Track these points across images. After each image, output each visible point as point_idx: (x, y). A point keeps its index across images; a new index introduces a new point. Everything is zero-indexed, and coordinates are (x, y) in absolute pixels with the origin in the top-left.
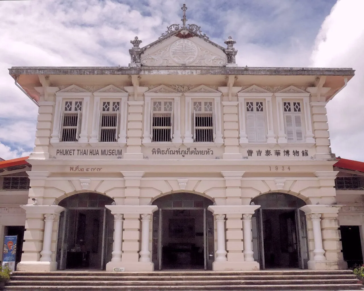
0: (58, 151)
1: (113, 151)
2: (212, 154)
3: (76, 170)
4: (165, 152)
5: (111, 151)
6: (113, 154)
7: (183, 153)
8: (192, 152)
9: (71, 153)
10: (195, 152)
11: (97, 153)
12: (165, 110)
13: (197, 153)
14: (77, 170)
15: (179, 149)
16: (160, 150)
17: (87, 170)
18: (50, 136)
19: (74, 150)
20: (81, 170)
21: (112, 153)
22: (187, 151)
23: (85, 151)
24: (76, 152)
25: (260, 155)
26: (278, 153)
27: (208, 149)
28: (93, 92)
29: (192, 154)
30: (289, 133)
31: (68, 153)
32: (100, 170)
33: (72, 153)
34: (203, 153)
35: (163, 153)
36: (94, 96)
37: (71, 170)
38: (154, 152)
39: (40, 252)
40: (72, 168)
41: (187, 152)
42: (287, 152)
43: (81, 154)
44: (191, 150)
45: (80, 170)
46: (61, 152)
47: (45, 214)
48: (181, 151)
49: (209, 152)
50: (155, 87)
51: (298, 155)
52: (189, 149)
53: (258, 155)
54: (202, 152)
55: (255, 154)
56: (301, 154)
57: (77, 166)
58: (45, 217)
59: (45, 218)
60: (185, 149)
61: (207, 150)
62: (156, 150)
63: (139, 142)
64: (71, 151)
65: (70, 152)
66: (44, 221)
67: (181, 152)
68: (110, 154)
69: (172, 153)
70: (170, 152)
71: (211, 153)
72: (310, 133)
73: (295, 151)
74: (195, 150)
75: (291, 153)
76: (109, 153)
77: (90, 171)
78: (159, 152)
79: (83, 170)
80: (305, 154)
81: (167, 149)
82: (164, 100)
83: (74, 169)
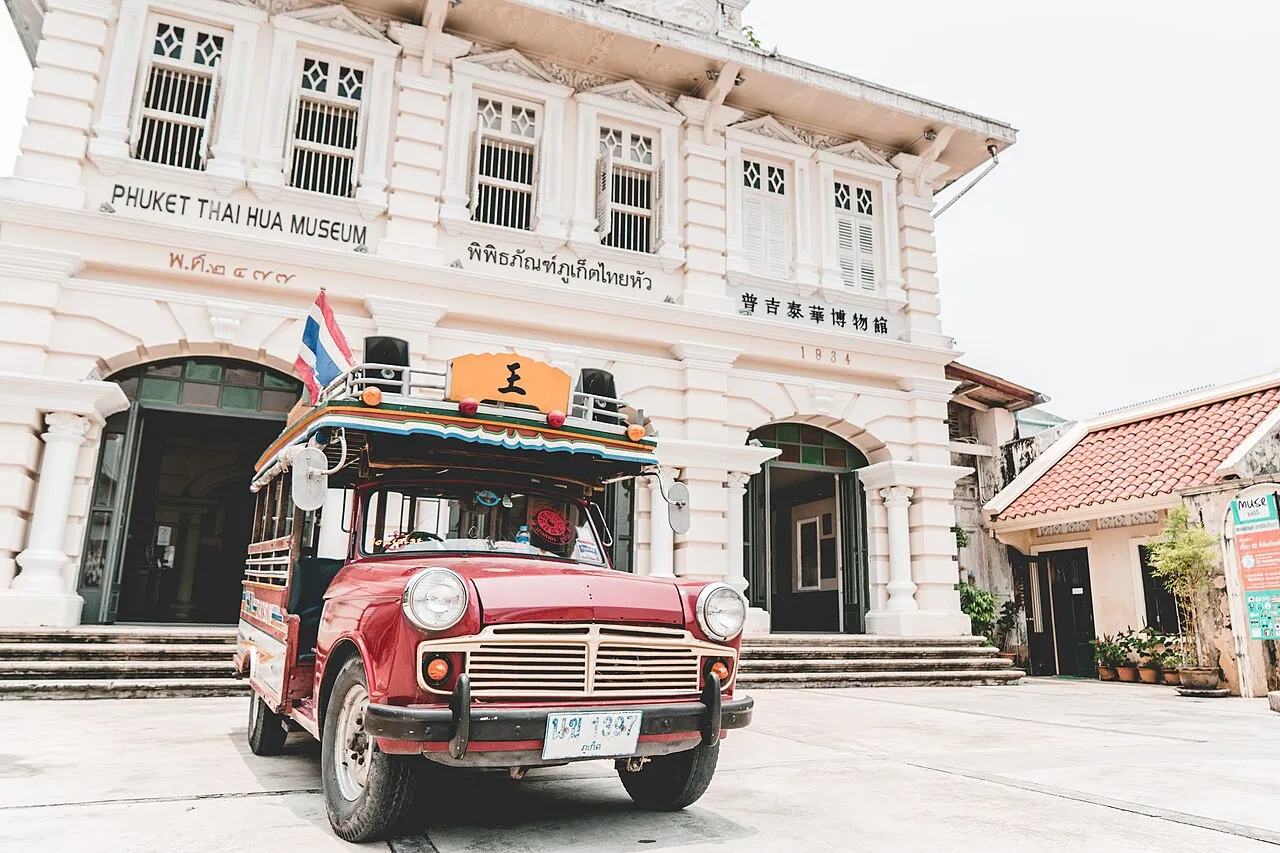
0: (119, 191)
1: (336, 228)
2: (649, 288)
3: (193, 267)
4: (511, 260)
5: (328, 227)
6: (334, 234)
7: (565, 269)
8: (593, 273)
9: (170, 207)
10: (599, 274)
11: (275, 224)
12: (513, 132)
13: (606, 277)
14: (199, 266)
15: (554, 258)
16: (493, 251)
17: (239, 273)
18: (91, 129)
19: (185, 198)
20: (215, 271)
21: (330, 231)
22: (576, 266)
23: (229, 206)
24: (193, 206)
25: (775, 313)
26: (818, 316)
27: (639, 273)
28: (272, 14)
29: (590, 278)
30: (847, 267)
31: (163, 202)
32: (265, 277)
33: (178, 208)
34: (623, 282)
35: (504, 261)
36: (275, 28)
37: (172, 265)
38: (474, 251)
39: (16, 554)
40: (176, 259)
41: (575, 271)
42: (841, 316)
43: (214, 215)
44: (588, 267)
45: (211, 270)
46: (130, 197)
47: (50, 413)
48: (558, 263)
49: (639, 280)
50: (486, 52)
51: (864, 327)
52: (582, 262)
53: (769, 312)
54: (620, 278)
55: (761, 306)
56: (871, 325)
57: (198, 255)
58: (48, 426)
59: (45, 428)
60: (573, 261)
61: (636, 276)
62: (483, 248)
63: (430, 210)
64: (172, 200)
65: (168, 203)
66: (40, 439)
67: (558, 268)
68: (324, 233)
69: (531, 267)
70: (524, 262)
71: (645, 284)
72: (894, 274)
73: (858, 316)
74: (600, 270)
75: (849, 319)
76: (319, 231)
77: (248, 278)
78: (490, 254)
79: (220, 270)
80: (881, 326)
81: (518, 251)
82: (512, 100)
83: (187, 262)
